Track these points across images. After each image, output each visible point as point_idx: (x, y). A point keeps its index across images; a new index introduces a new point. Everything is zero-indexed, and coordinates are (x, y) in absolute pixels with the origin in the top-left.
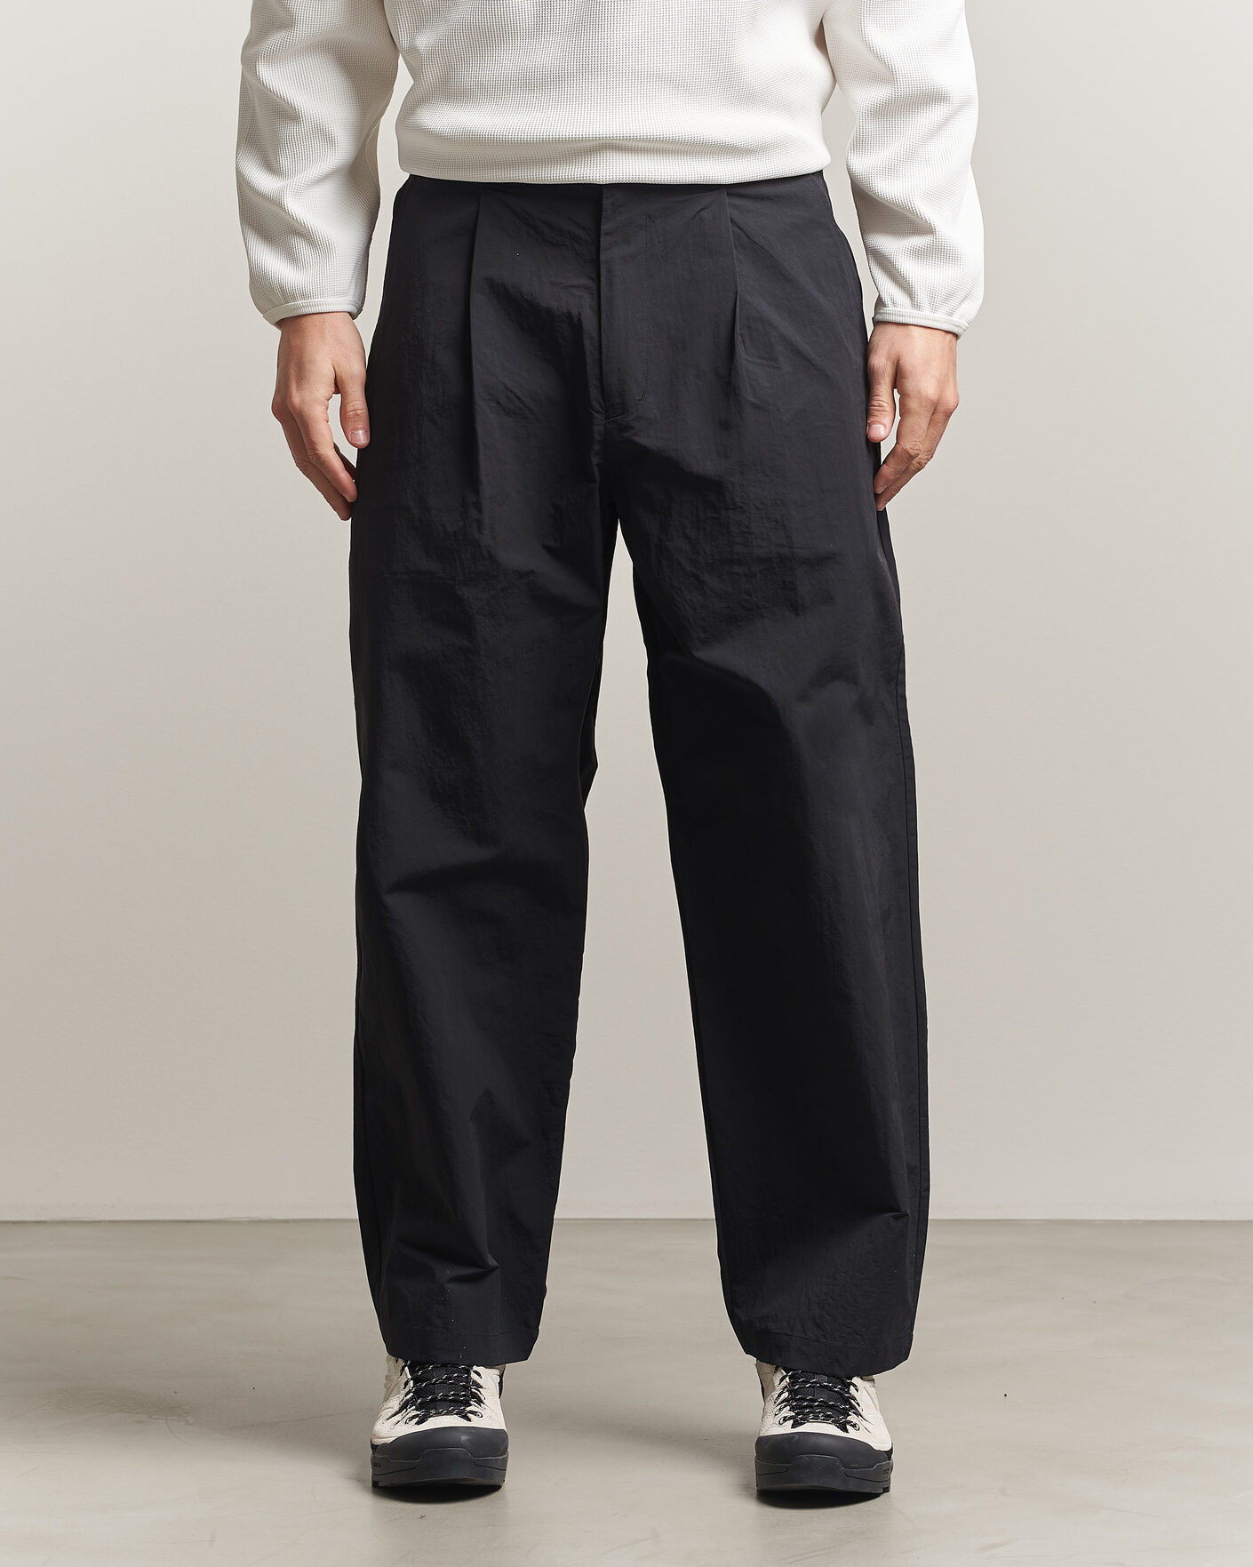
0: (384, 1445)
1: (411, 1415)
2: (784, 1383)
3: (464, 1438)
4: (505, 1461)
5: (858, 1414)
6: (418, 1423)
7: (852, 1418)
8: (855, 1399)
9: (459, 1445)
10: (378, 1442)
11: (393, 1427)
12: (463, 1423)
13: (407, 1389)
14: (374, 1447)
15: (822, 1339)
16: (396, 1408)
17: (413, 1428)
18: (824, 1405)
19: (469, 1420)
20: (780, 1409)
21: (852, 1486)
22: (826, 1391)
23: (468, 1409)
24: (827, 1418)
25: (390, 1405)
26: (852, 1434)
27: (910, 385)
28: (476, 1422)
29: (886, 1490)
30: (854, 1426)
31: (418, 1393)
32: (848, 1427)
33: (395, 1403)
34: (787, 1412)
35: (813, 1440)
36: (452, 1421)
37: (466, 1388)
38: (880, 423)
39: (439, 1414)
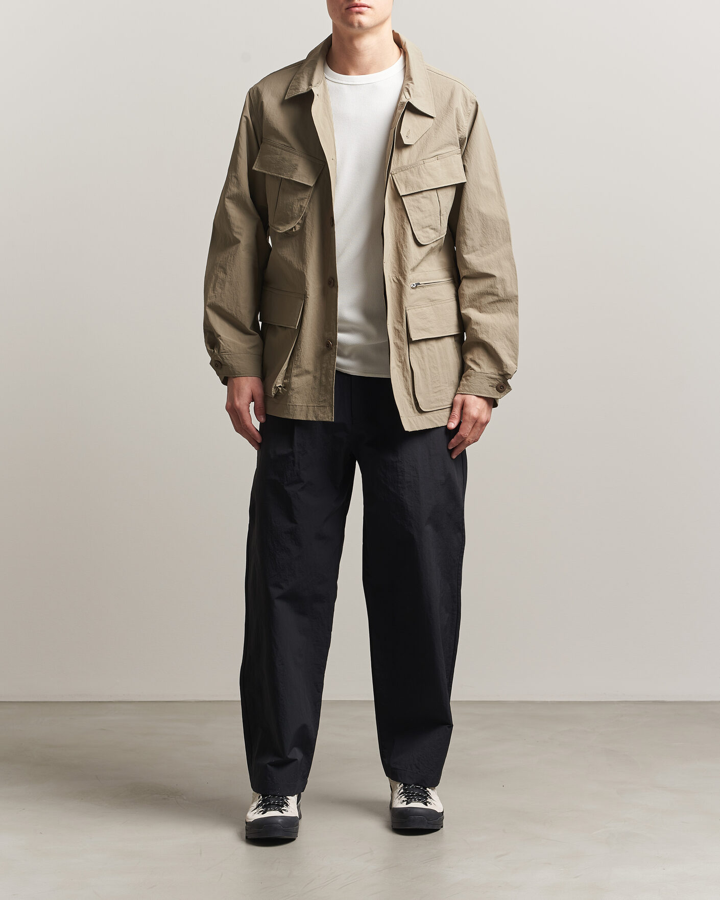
0: (250, 822)
1: (260, 810)
2: (401, 786)
3: (280, 820)
4: (297, 829)
5: (430, 798)
6: (263, 814)
7: (429, 800)
8: (428, 792)
9: (278, 823)
10: (248, 821)
11: (254, 815)
12: (280, 814)
13: (259, 799)
14: (246, 823)
15: (419, 773)
16: (255, 807)
17: (261, 816)
18: (418, 795)
19: (283, 813)
20: (401, 797)
21: (430, 827)
22: (418, 790)
23: (282, 808)
24: (419, 800)
25: (253, 805)
26: (429, 807)
27: (467, 410)
28: (285, 814)
29: (442, 827)
30: (430, 803)
31: (264, 801)
32: (427, 804)
33: (255, 805)
34: (403, 798)
35: (415, 810)
36: (275, 813)
37: (282, 800)
38: (453, 422)
39: (271, 810)
